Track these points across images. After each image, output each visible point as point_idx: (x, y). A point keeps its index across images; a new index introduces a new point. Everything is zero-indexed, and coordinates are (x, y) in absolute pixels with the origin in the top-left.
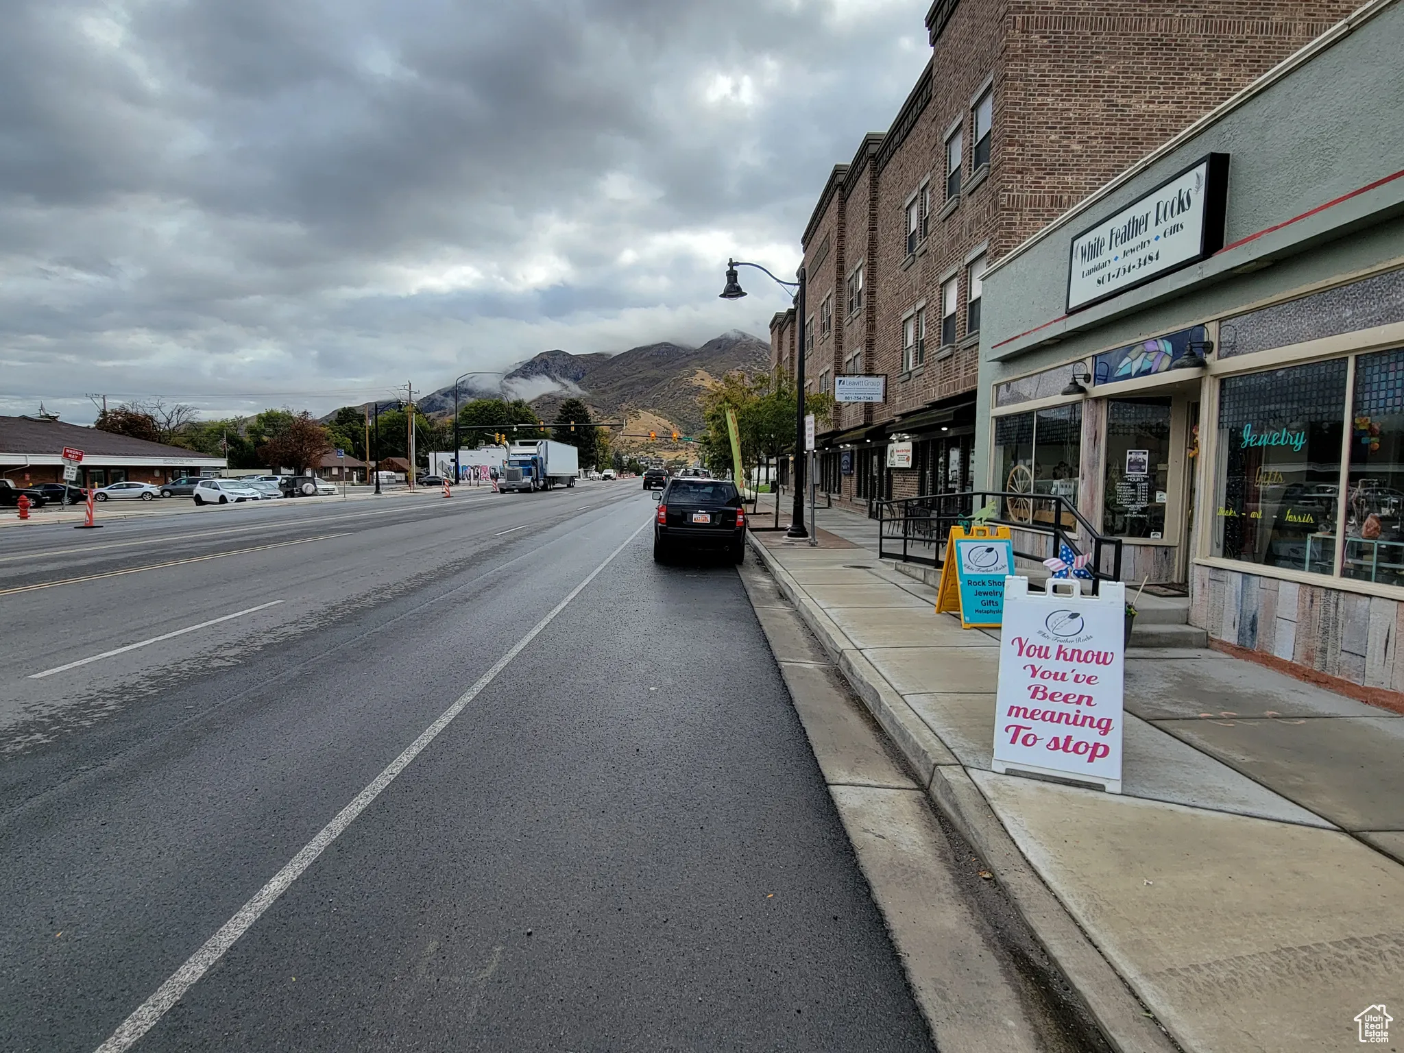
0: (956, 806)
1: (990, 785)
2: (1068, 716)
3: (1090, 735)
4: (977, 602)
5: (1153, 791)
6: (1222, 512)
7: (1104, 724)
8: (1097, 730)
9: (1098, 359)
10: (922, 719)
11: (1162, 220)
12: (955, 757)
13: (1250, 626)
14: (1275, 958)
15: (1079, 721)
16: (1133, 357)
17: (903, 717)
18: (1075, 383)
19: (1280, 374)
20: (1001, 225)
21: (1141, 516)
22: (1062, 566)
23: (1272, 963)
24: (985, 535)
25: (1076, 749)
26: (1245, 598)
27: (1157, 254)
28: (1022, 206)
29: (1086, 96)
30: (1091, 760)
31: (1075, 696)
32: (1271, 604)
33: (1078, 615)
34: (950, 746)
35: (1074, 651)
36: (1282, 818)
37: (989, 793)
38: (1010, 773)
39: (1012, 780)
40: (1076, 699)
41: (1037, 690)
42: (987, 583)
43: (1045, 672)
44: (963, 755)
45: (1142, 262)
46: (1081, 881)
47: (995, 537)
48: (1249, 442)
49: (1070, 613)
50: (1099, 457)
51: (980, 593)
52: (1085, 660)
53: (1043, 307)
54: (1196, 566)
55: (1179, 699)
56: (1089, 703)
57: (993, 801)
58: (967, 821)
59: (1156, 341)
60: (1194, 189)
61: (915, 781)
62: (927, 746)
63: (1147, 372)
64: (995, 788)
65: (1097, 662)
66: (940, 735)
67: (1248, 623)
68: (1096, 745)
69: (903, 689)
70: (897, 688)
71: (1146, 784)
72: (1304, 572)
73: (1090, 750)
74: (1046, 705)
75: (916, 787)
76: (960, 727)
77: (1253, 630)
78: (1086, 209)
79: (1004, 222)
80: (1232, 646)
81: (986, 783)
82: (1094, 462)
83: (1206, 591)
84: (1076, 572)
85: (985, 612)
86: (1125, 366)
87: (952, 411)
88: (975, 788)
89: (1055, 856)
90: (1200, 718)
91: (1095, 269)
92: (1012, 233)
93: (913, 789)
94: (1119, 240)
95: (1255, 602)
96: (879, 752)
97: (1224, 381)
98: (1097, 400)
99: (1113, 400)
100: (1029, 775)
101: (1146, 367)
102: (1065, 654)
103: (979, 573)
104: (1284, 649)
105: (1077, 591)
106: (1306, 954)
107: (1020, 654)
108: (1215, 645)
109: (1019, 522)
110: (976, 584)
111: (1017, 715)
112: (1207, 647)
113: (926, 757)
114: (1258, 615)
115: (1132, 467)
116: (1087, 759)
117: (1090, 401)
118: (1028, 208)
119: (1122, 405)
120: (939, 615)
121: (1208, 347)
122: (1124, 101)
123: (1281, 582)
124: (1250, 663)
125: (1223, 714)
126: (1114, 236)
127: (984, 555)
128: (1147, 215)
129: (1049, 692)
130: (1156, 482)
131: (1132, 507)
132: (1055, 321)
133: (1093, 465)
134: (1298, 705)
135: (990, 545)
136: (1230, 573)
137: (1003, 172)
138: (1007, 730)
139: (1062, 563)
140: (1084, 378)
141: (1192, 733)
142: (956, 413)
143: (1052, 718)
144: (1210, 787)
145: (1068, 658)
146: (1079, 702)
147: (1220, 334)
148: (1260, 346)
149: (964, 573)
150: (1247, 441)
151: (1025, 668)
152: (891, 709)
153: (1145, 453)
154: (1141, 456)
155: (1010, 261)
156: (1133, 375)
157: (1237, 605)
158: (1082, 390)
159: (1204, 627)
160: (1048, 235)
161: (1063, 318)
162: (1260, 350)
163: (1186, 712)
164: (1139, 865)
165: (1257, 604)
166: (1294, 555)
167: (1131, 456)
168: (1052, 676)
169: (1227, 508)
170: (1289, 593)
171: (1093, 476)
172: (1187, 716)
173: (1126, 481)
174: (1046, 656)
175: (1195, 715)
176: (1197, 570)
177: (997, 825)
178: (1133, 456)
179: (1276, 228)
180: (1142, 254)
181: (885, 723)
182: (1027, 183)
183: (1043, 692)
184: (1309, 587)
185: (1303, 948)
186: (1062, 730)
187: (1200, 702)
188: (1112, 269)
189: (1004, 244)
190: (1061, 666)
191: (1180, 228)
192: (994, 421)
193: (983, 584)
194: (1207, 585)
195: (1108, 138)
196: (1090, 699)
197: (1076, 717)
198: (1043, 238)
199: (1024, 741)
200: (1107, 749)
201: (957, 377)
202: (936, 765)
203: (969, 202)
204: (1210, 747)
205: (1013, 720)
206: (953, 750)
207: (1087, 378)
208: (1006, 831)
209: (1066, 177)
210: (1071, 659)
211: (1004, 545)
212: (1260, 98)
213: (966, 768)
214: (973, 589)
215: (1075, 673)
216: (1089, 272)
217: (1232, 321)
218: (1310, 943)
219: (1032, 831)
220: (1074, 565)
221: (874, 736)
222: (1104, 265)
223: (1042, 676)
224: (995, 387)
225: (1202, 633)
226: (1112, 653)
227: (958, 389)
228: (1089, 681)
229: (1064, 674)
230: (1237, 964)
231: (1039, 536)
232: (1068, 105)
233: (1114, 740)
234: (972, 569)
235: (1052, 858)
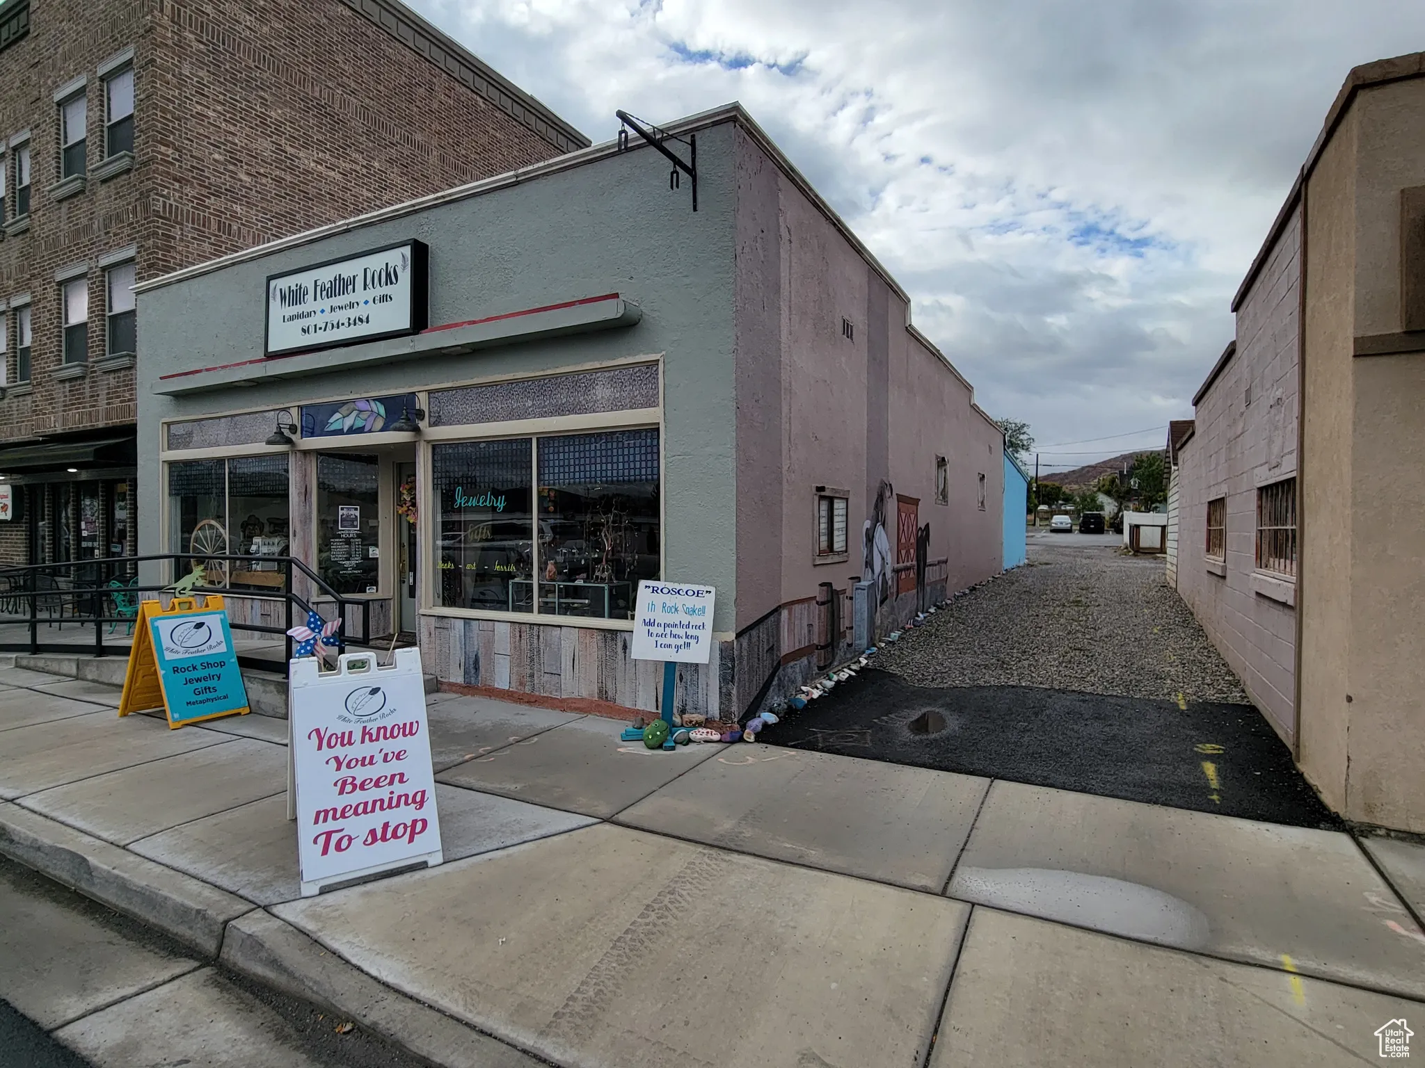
0: (275, 963)
1: (307, 916)
2: (382, 801)
3: (406, 814)
4: (188, 692)
5: (468, 847)
6: (440, 565)
7: (418, 798)
8: (413, 806)
9: (304, 410)
10: (173, 869)
11: (371, 286)
12: (246, 899)
13: (474, 666)
14: (615, 952)
15: (394, 803)
16: (345, 413)
17: (141, 876)
18: (280, 433)
19: (482, 445)
20: (156, 233)
21: (356, 572)
22: (309, 635)
23: (616, 958)
24: (190, 608)
25: (395, 835)
26: (467, 641)
27: (368, 318)
28: (182, 219)
29: (252, 128)
30: (411, 840)
31: (386, 777)
32: (489, 643)
33: (378, 689)
34: (234, 889)
35: (379, 729)
36: (566, 828)
37: (310, 926)
38: (325, 891)
39: (330, 898)
40: (388, 780)
41: (344, 783)
42: (199, 667)
43: (351, 761)
44: (256, 893)
45: (352, 321)
46: (446, 974)
47: (204, 610)
48: (461, 503)
49: (371, 689)
50: (310, 513)
51: (191, 681)
52: (392, 736)
53: (231, 343)
54: (422, 617)
55: (441, 748)
56: (401, 781)
57: (320, 934)
58: (297, 975)
59: (368, 401)
60: (400, 266)
61: (191, 957)
62: (201, 903)
63: (361, 430)
64: (315, 917)
65: (404, 735)
66: (211, 879)
67: (471, 663)
68: (415, 822)
69: (122, 836)
70: (111, 838)
71: (460, 843)
72: (507, 612)
73: (409, 829)
74: (358, 797)
75: (196, 964)
76: (234, 859)
77: (477, 669)
78: (281, 251)
79: (160, 232)
80: (460, 685)
81: (301, 916)
82: (306, 518)
83: (433, 639)
84: (325, 640)
85: (201, 702)
86: (336, 421)
87: (92, 449)
88: (291, 928)
89: (410, 962)
90: (467, 761)
91: (298, 316)
92: (172, 247)
93: (195, 970)
94: (324, 293)
95: (476, 643)
96: (115, 941)
97: (436, 447)
98: (306, 453)
99: (321, 454)
100: (346, 884)
101: (359, 424)
102: (371, 735)
103: (187, 655)
104: (502, 681)
105: (373, 663)
106: (630, 936)
107: (320, 748)
108: (445, 687)
109: (210, 586)
110: (184, 670)
111: (325, 820)
112: (438, 691)
113: (204, 918)
114: (480, 655)
115: (345, 523)
116: (408, 840)
117: (298, 454)
118: (190, 225)
119: (331, 460)
120: (124, 720)
121: (420, 414)
122: (292, 151)
123: (496, 623)
124: (477, 698)
125: (481, 750)
126: (319, 289)
127: (192, 633)
128: (354, 277)
129: (358, 782)
130: (369, 537)
131: (347, 563)
132: (251, 362)
133: (306, 520)
134: (526, 726)
135: (199, 620)
136: (453, 620)
137: (154, 172)
138: (315, 841)
139: (309, 632)
140: (289, 429)
141: (468, 776)
142: (98, 451)
143: (367, 808)
144: (507, 823)
145: (374, 738)
146: (391, 783)
147: (429, 403)
148: (465, 420)
149: (167, 659)
150: (459, 501)
151: (327, 763)
152: (116, 872)
153: (356, 509)
154: (353, 512)
155: (180, 281)
156: (345, 430)
157: (461, 648)
158: (289, 441)
159: (433, 672)
160: (233, 264)
161: (260, 361)
162: (465, 423)
163: (452, 758)
164: (486, 927)
165: (478, 644)
166: (482, 597)
167: (343, 512)
168: (360, 763)
169: (444, 561)
170: (503, 631)
171: (306, 533)
172: (455, 763)
173: (339, 536)
174: (350, 743)
175: (461, 759)
176: (423, 620)
177: (335, 960)
178: (345, 512)
179: (474, 322)
180: (353, 313)
181: (108, 895)
182: (187, 195)
183: (351, 783)
184: (517, 625)
185: (627, 932)
186: (376, 820)
187: (459, 745)
188: (319, 320)
189: (160, 256)
190: (369, 749)
191: (388, 299)
192: (166, 467)
193: (194, 668)
194: (433, 633)
195: (278, 181)
196: (402, 775)
197: (391, 799)
198: (226, 267)
199: (338, 848)
200: (424, 822)
201: (94, 406)
202: (226, 922)
203: (102, 191)
204: (489, 786)
205: (323, 827)
206: (241, 892)
207: (293, 429)
208: (347, 962)
209: (234, 206)
210: (377, 739)
211: (218, 617)
212: (452, 206)
213: (269, 909)
214: (181, 677)
215: (384, 752)
216: (292, 318)
217: (440, 394)
218: (628, 926)
219: (376, 947)
220: (323, 633)
221: (93, 922)
222: (309, 315)
223: (348, 766)
224: (165, 426)
225: (432, 679)
226: (417, 722)
227: (97, 420)
228: (398, 758)
229: (372, 757)
230: (596, 975)
231: (241, 601)
232: (232, 129)
233: (430, 812)
234: (177, 652)
235: (409, 965)
